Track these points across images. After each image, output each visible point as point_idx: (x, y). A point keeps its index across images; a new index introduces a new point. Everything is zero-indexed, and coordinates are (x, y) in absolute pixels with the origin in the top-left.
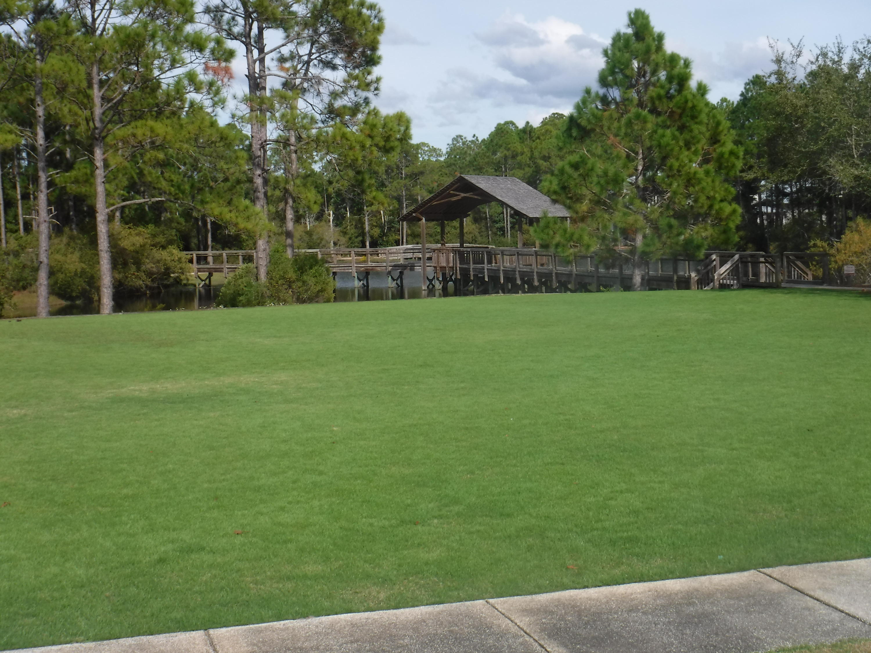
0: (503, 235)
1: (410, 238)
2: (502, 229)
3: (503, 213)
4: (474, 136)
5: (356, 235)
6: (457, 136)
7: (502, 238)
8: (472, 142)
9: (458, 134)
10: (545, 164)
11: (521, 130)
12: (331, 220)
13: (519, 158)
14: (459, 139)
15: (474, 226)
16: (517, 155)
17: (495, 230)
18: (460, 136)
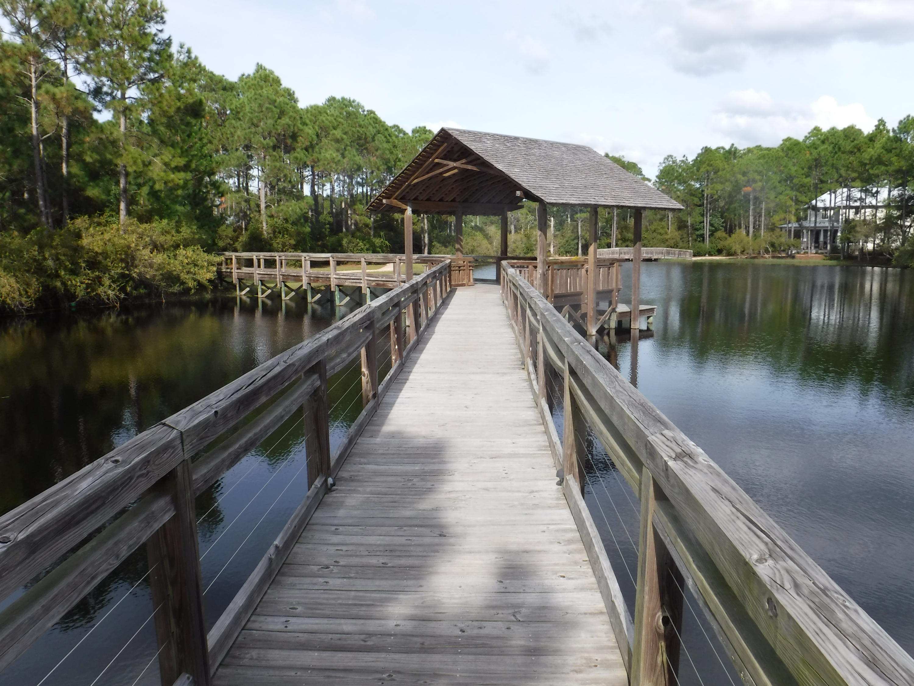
0: (703, 240)
1: (620, 242)
2: (702, 236)
3: (703, 222)
4: (684, 156)
5: (573, 238)
6: (668, 156)
7: (701, 244)
8: (682, 161)
9: (669, 154)
10: (743, 178)
11: (726, 151)
12: (552, 226)
13: (720, 173)
14: (670, 159)
15: (677, 233)
16: (718, 171)
17: (695, 237)
18: (671, 156)
